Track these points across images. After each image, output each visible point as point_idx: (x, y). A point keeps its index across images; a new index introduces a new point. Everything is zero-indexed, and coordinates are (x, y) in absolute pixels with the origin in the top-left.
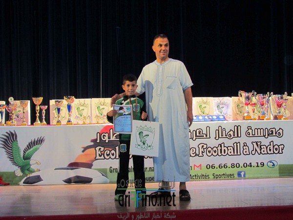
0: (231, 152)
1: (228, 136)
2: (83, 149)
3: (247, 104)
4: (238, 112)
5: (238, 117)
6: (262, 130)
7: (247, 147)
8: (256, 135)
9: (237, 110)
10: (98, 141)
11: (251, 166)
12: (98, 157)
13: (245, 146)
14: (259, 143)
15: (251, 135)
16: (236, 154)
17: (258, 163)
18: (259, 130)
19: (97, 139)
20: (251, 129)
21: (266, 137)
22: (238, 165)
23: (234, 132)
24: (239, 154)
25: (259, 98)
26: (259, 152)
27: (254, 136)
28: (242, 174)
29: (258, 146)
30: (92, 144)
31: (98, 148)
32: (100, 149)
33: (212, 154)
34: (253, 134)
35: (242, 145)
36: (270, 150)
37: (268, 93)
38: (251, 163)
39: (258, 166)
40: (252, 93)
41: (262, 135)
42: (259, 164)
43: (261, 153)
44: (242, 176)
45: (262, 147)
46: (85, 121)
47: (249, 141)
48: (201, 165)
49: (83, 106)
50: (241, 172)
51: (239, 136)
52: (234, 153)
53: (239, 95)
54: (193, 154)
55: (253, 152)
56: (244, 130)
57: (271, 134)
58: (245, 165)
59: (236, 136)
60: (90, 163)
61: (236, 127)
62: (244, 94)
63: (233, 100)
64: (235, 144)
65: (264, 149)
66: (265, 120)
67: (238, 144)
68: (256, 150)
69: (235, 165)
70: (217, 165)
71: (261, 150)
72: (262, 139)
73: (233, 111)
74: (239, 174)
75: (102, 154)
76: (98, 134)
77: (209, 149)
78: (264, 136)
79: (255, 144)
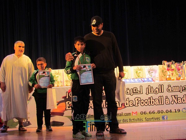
0: (157, 103)
1: (155, 92)
2: (57, 103)
3: (168, 70)
4: (163, 76)
5: (163, 78)
6: (178, 87)
7: (168, 99)
8: (174, 91)
9: (162, 74)
10: (67, 98)
11: (171, 112)
12: (67, 108)
13: (166, 98)
14: (176, 96)
15: (170, 91)
16: (160, 104)
17: (175, 110)
18: (176, 87)
19: (66, 97)
20: (170, 87)
21: (181, 92)
22: (162, 111)
23: (159, 89)
24: (162, 104)
25: (176, 65)
26: (176, 102)
27: (172, 91)
28: (165, 117)
29: (175, 98)
30: (63, 99)
31: (67, 102)
32: (69, 103)
33: (144, 105)
34: (172, 90)
35: (164, 98)
36: (184, 101)
37: (183, 62)
38: (171, 110)
39: (176, 112)
40: (171, 62)
41: (178, 90)
42: (177, 111)
43: (177, 103)
44: (165, 119)
45: (178, 99)
46: (58, 84)
47: (169, 95)
48: (137, 112)
49: (57, 74)
50: (164, 116)
51: (163, 92)
52: (159, 103)
53: (163, 63)
54: (132, 104)
55: (172, 102)
56: (165, 87)
57: (184, 90)
58: (167, 112)
59: (160, 92)
60: (62, 112)
61: (160, 86)
62: (166, 63)
63: (159, 67)
64: (160, 97)
65: (180, 100)
66: (180, 80)
67: (162, 97)
68: (174, 101)
69: (160, 112)
70: (148, 112)
71: (177, 101)
72: (178, 93)
73: (159, 74)
74: (163, 118)
75: (70, 106)
76: (67, 93)
77: (142, 101)
78: (180, 91)
79: (173, 97)
